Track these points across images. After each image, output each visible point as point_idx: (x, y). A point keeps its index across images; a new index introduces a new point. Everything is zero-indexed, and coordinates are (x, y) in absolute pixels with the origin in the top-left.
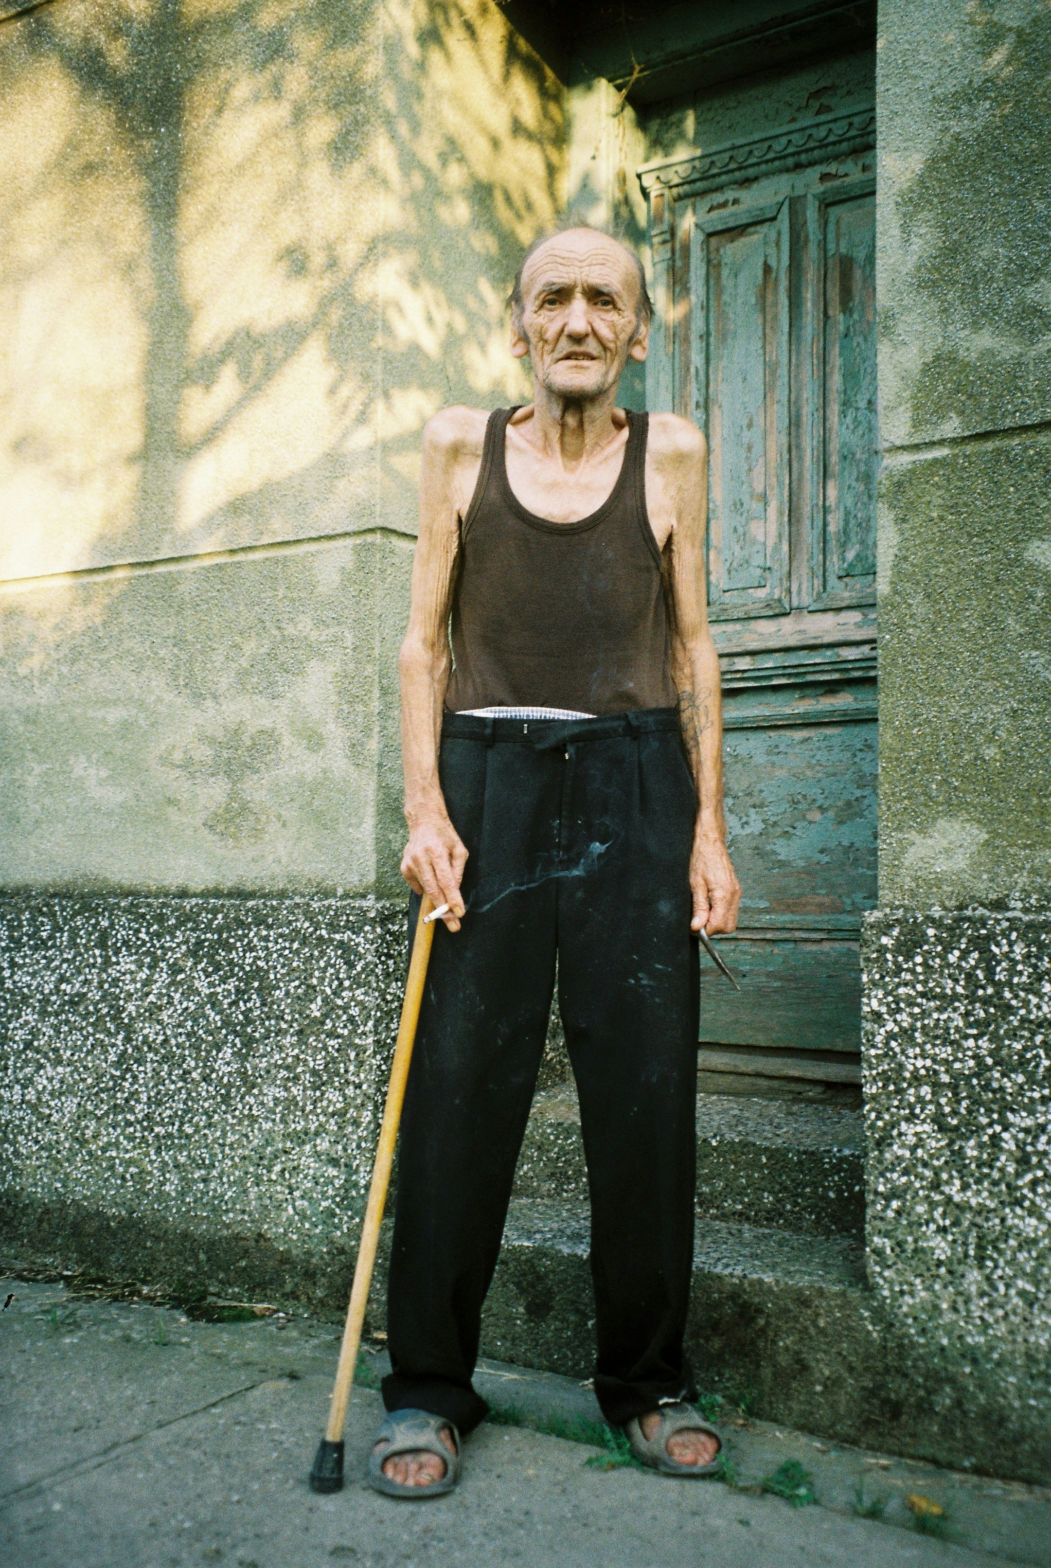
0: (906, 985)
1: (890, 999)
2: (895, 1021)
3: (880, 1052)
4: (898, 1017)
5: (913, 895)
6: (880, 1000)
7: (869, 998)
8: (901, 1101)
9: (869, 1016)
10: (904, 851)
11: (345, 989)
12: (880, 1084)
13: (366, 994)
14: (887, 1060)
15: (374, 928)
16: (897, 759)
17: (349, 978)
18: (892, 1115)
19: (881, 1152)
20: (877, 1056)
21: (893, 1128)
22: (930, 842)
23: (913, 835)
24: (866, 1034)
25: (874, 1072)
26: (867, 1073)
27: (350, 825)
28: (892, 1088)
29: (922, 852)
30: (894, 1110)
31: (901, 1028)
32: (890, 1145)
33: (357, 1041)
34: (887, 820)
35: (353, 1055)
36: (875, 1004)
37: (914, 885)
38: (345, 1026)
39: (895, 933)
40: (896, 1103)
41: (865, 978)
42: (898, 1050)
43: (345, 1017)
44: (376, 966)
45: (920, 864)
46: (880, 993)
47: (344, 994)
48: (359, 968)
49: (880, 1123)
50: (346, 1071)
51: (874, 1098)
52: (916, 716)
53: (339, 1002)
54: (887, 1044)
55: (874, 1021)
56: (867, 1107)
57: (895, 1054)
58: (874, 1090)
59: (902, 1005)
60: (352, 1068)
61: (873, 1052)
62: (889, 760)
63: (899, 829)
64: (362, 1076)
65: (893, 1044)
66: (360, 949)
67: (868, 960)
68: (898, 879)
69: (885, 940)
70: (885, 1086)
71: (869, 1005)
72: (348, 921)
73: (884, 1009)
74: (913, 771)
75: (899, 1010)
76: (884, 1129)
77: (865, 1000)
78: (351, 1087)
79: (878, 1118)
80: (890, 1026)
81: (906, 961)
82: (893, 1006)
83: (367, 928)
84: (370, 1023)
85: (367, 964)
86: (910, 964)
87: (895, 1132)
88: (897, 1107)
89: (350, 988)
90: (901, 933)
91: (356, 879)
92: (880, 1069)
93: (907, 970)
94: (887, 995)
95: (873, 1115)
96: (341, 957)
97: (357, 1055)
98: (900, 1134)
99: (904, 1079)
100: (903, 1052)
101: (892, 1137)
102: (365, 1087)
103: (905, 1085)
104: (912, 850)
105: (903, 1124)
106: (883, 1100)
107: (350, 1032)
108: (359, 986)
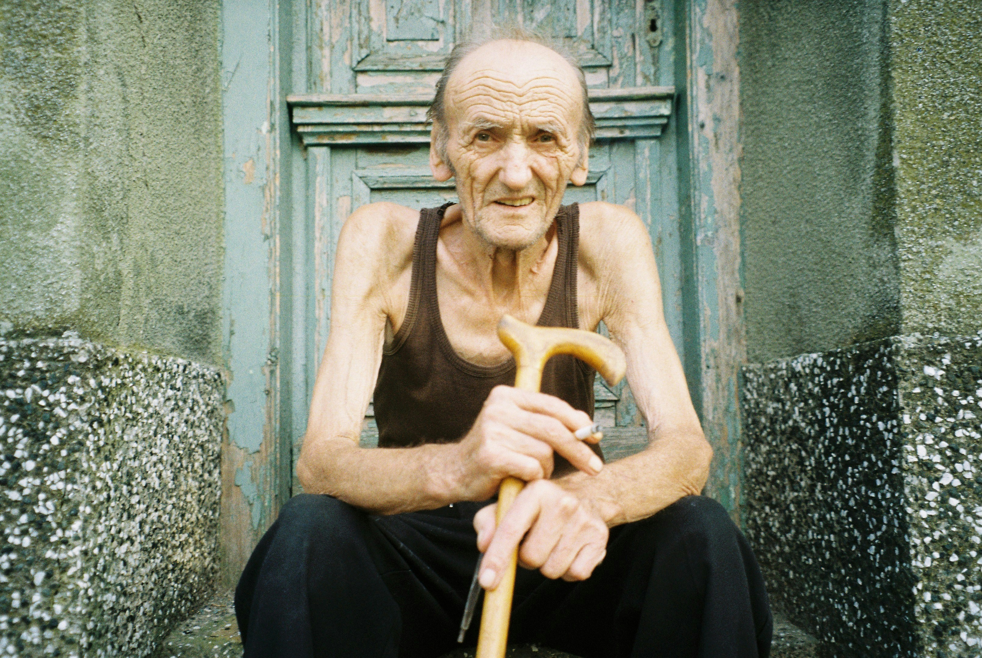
0: (965, 426)
1: (944, 444)
2: (954, 472)
3: (933, 513)
4: (959, 467)
5: (952, 315)
6: (929, 447)
7: (914, 444)
8: (967, 575)
9: (916, 468)
10: (937, 261)
11: (26, 474)
12: (936, 555)
13: (68, 480)
14: (944, 524)
15: (84, 379)
16: (922, 150)
17: (33, 456)
18: (955, 595)
19: (941, 643)
20: (929, 520)
21: (959, 610)
22: (972, 250)
23: (949, 243)
24: (913, 491)
25: (928, 540)
26: (918, 542)
27: (29, 227)
28: (954, 558)
29: (963, 263)
30: (958, 587)
31: (963, 480)
32: (956, 633)
33: (49, 554)
34: (912, 223)
35: (39, 577)
36: (922, 451)
37: (952, 302)
38: (25, 533)
39: (947, 360)
40: (960, 577)
41: (907, 419)
42: (960, 509)
43: (24, 519)
44: (87, 435)
45: (961, 277)
46: (930, 439)
47: (23, 482)
48: (55, 441)
49: (939, 606)
50: (25, 604)
51: (928, 573)
52: (945, 97)
53: (14, 495)
54: (943, 502)
55: (921, 474)
56: (920, 586)
57: (956, 515)
58: (928, 563)
59: (963, 451)
60: (37, 598)
61: (924, 514)
62: (912, 150)
63: (930, 234)
64: (58, 608)
65: (953, 502)
66: (58, 411)
67: (908, 396)
68: (929, 297)
69: (930, 371)
70: (944, 556)
71: (915, 453)
72: (33, 369)
73: (937, 458)
74: (946, 164)
75: (958, 458)
76: (945, 612)
77: (909, 447)
78: (35, 629)
79: (936, 598)
80: (947, 479)
81: (965, 397)
82: (949, 453)
83: (71, 379)
84: (77, 525)
85: (70, 435)
86: (970, 399)
87: (961, 616)
88: (963, 583)
89: (38, 472)
90: (953, 361)
91: (39, 309)
92: (937, 535)
93: (965, 407)
94: (940, 438)
95: (928, 596)
96: (18, 425)
97: (49, 576)
98: (970, 618)
99: (972, 546)
100: (968, 511)
101: (957, 622)
102: (63, 625)
103: (974, 554)
104: (949, 259)
105: (972, 604)
106: (942, 575)
107: (35, 541)
108: (54, 468)
